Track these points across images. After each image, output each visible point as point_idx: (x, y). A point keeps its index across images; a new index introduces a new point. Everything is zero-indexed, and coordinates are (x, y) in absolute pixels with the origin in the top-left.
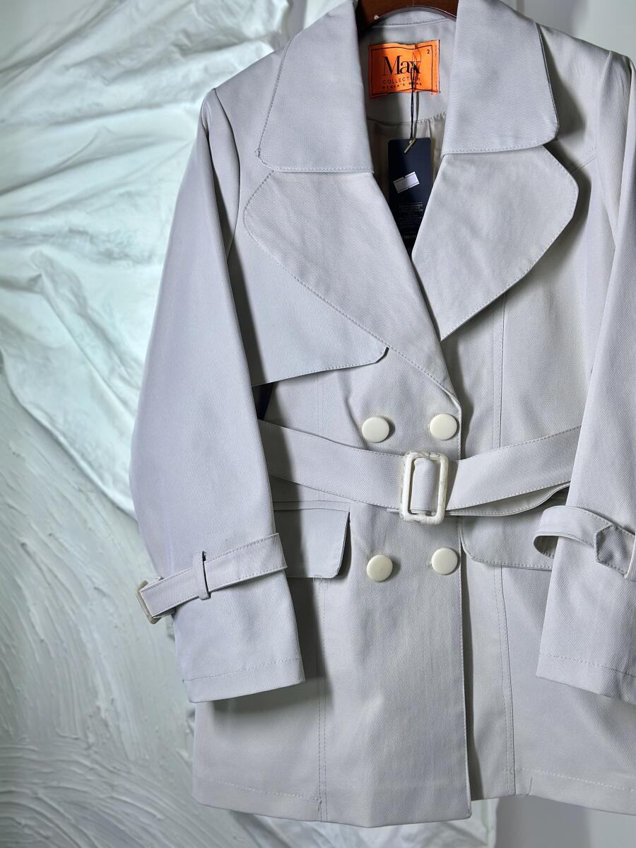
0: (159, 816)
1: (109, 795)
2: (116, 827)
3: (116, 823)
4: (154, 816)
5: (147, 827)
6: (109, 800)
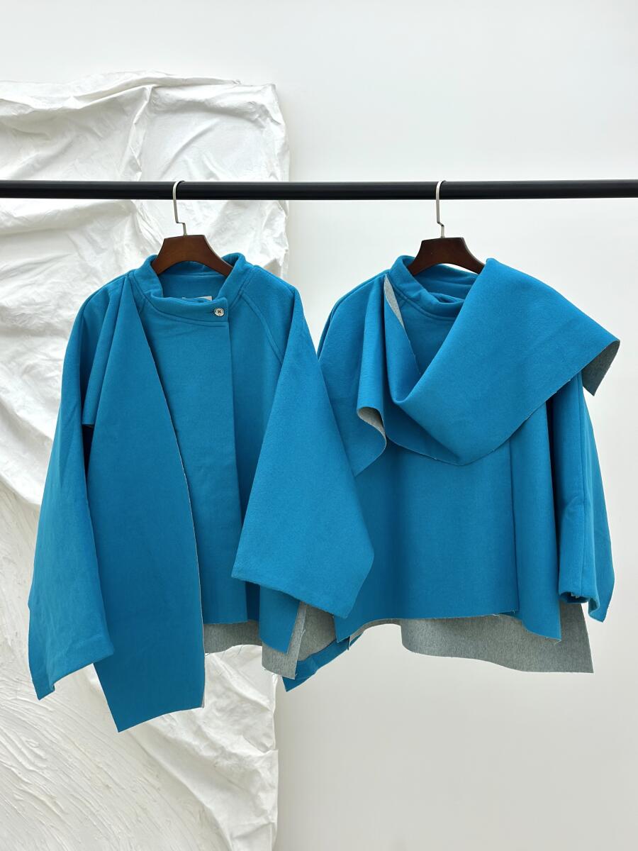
0: (50, 709)
1: (13, 698)
2: (19, 719)
3: (20, 717)
4: (47, 709)
5: (43, 717)
6: (14, 701)
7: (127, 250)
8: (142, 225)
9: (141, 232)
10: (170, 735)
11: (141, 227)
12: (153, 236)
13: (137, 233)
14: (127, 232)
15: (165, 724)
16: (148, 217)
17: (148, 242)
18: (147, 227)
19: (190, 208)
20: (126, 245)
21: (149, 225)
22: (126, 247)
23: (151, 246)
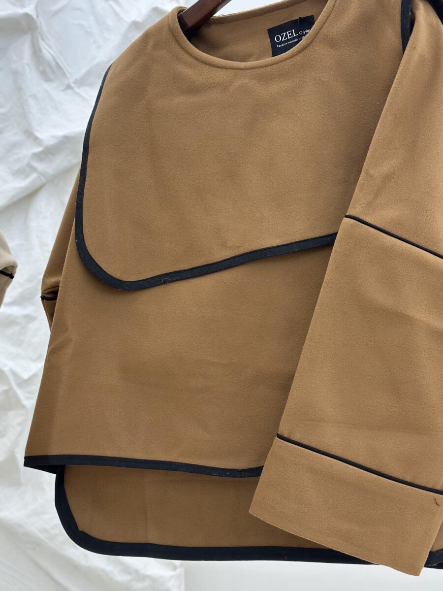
7: (27, 69)
9: (40, 51)
11: (42, 47)
13: (36, 53)
17: (49, 63)
18: (47, 48)
23: (51, 67)
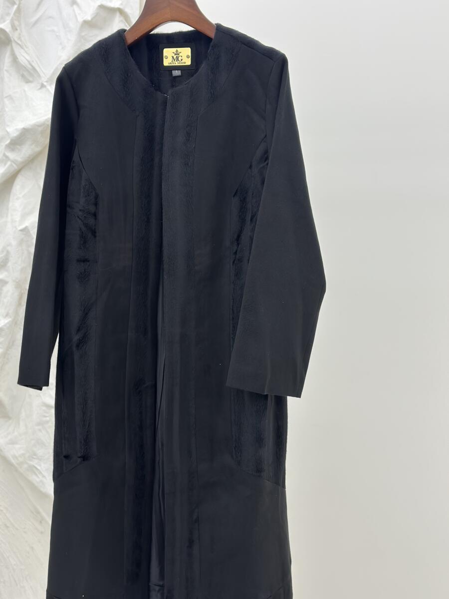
8: (19, 52)
10: (42, 489)
12: (28, 61)
14: (7, 59)
15: (38, 480)
16: (26, 46)
19: (57, 34)
20: (6, 70)
21: (26, 52)
22: (5, 72)
